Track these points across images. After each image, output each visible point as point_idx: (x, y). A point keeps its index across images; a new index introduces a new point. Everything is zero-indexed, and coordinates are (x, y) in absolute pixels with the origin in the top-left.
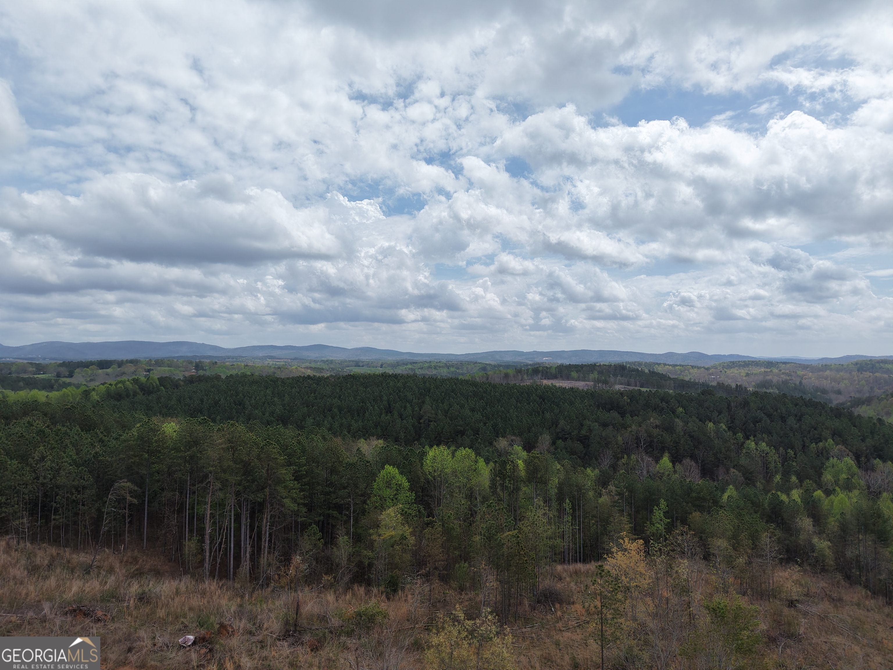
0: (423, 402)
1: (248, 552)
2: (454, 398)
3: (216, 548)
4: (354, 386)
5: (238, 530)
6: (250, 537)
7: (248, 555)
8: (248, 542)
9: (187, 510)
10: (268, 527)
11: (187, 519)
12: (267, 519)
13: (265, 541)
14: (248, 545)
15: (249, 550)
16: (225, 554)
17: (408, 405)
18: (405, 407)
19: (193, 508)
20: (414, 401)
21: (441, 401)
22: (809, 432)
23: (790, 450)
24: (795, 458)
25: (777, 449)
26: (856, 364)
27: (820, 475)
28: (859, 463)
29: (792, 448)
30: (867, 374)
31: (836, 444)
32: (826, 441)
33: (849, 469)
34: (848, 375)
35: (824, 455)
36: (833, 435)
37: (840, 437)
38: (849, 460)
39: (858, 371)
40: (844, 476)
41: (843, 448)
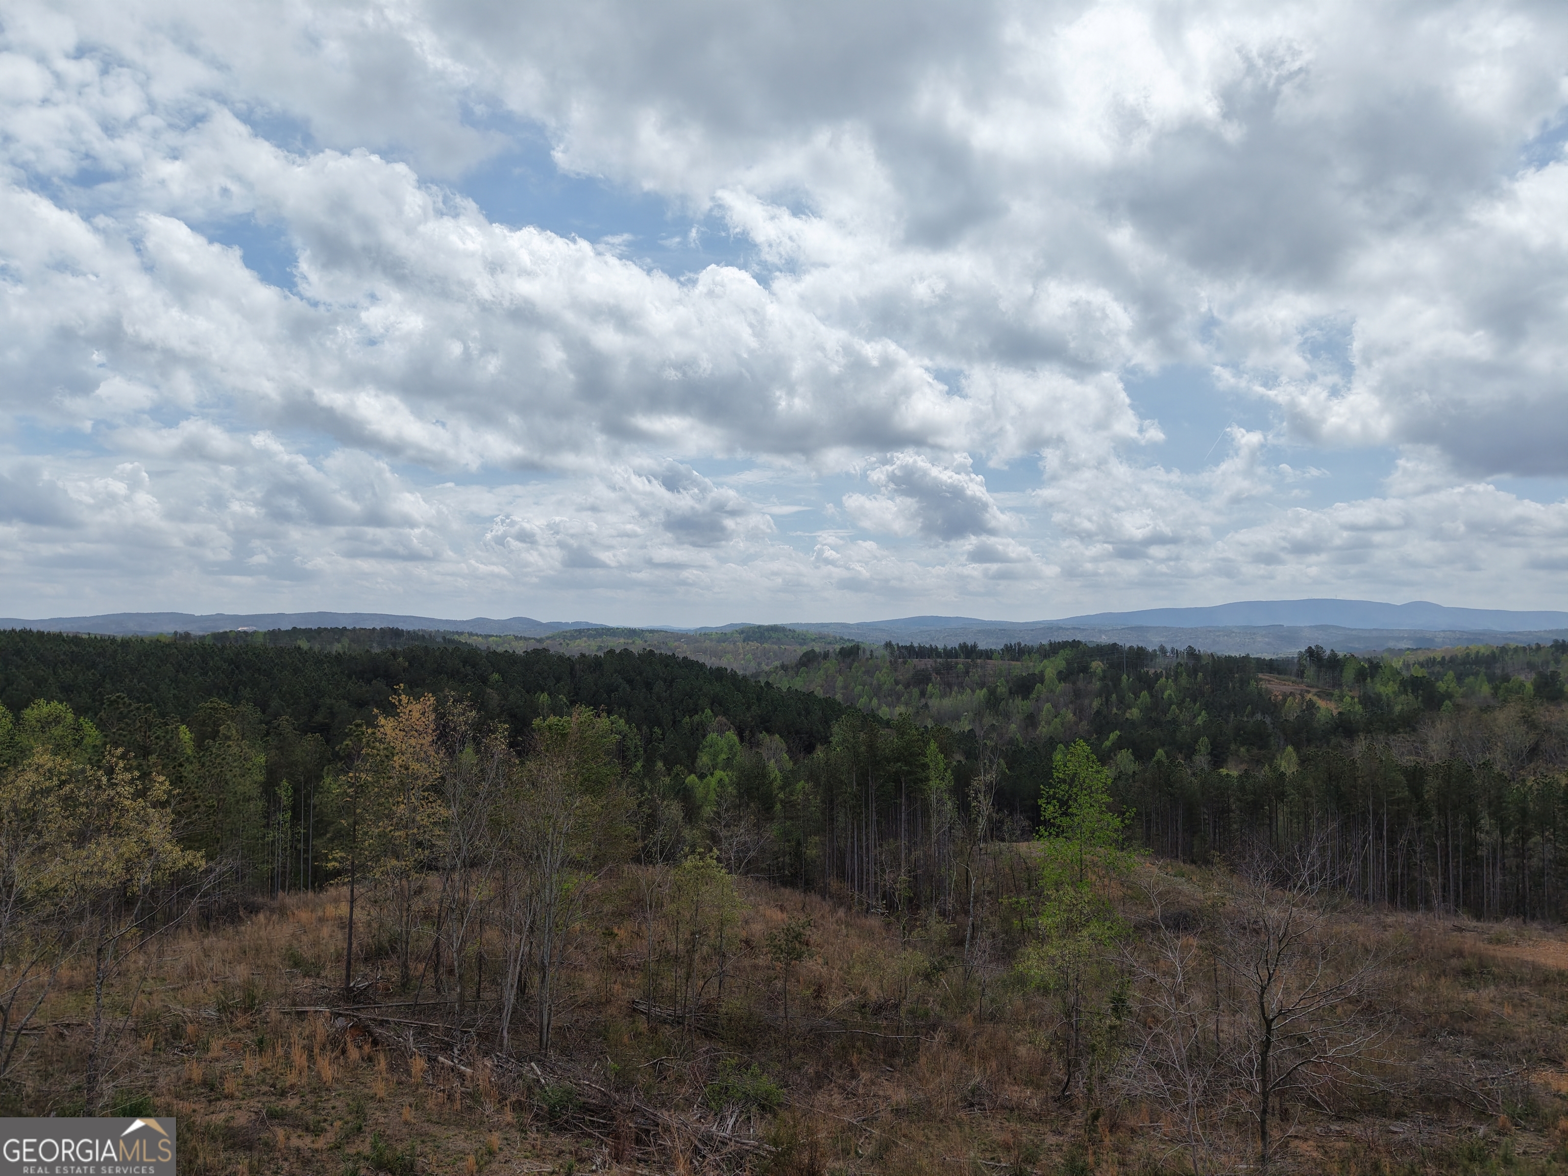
22: (682, 701)
23: (656, 729)
24: (663, 739)
25: (639, 729)
26: (742, 632)
27: (693, 758)
28: (742, 739)
29: (660, 725)
30: (754, 645)
31: (716, 716)
32: (703, 712)
33: (731, 748)
34: (732, 646)
35: (699, 732)
36: (712, 704)
37: (720, 705)
38: (732, 735)
39: (744, 641)
40: (724, 756)
41: (724, 720)
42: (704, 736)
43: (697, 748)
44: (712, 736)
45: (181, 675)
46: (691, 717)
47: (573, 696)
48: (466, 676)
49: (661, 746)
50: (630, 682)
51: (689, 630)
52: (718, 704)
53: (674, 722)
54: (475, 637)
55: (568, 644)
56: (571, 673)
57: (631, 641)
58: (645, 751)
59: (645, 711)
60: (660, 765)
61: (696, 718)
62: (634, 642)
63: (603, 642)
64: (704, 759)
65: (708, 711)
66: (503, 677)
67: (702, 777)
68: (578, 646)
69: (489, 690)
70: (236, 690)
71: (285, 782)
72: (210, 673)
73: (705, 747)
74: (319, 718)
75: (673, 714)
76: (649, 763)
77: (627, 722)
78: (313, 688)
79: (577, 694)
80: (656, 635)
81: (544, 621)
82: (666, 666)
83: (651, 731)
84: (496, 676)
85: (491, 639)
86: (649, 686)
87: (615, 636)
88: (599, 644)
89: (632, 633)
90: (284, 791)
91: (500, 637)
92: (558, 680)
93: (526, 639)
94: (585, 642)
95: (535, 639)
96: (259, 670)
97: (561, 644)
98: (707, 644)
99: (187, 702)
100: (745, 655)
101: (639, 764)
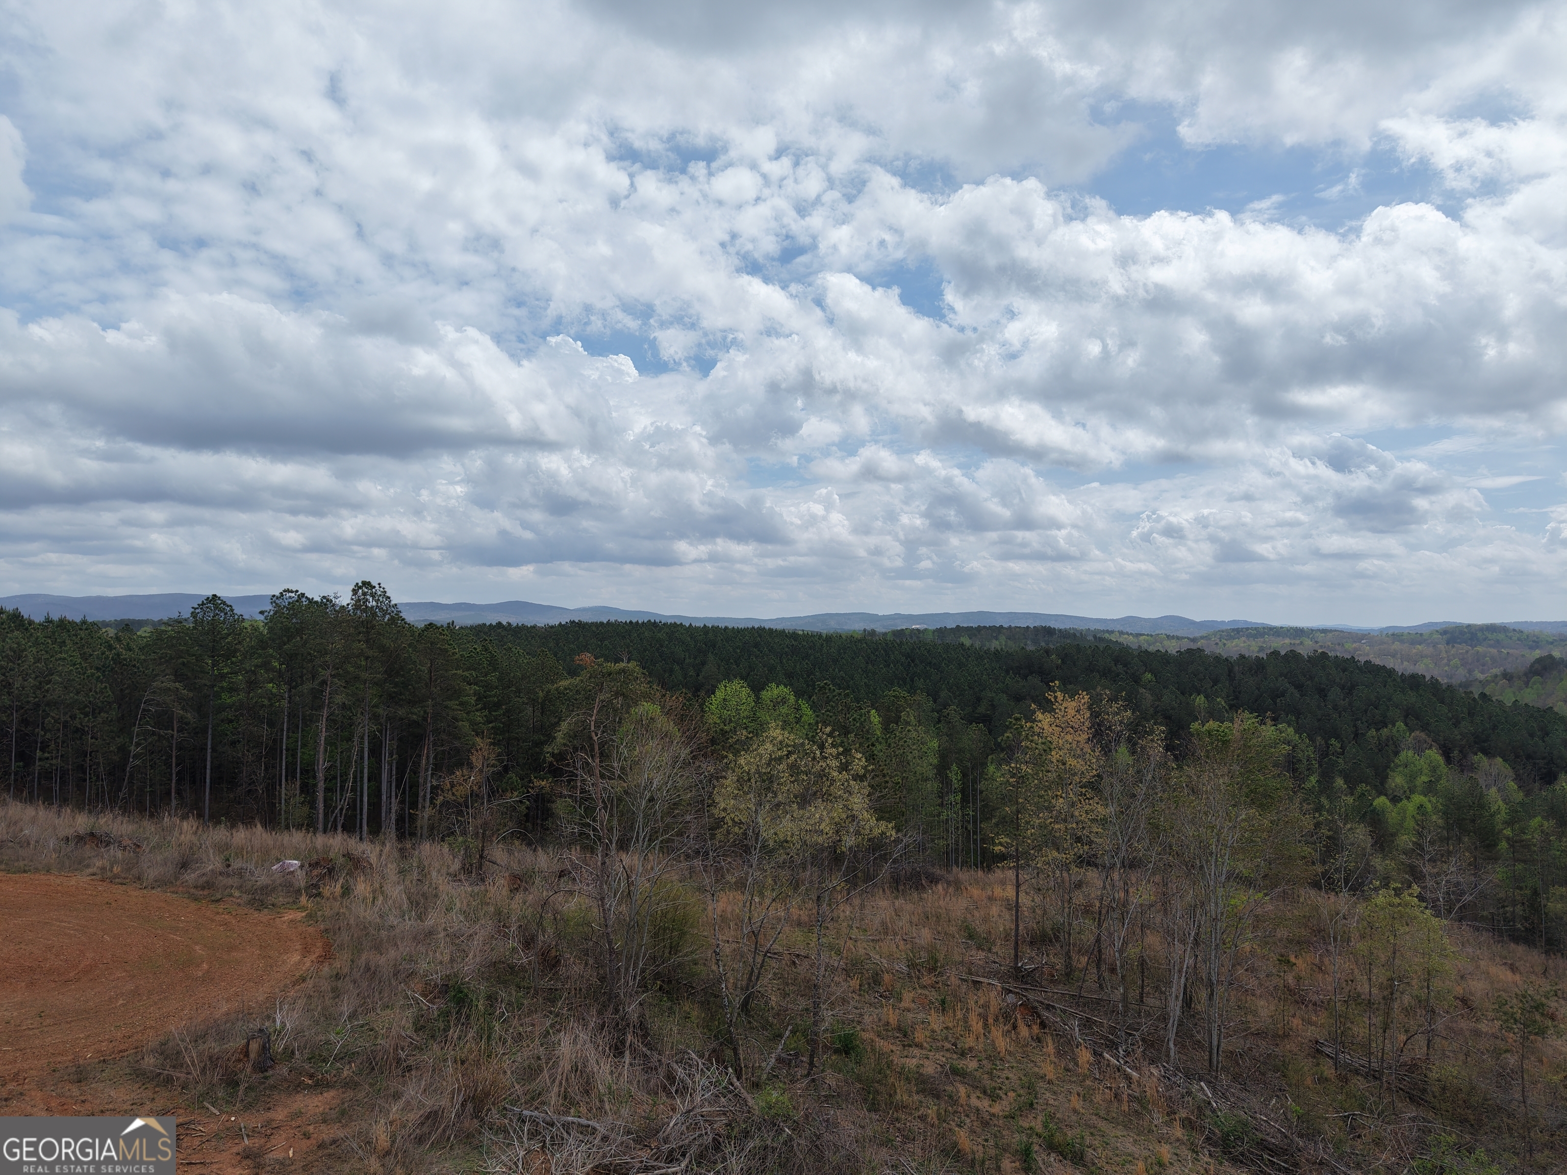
1: (393, 811)
2: (757, 656)
5: (375, 777)
6: (398, 787)
7: (393, 816)
8: (393, 794)
10: (430, 772)
11: (284, 767)
12: (428, 757)
13: (425, 796)
15: (394, 808)
16: (353, 805)
18: (672, 670)
19: (294, 756)
22: (1366, 711)
23: (1333, 741)
24: (1343, 753)
25: (1311, 739)
26: (1445, 632)
27: (1384, 779)
28: (1448, 760)
29: (1338, 737)
30: (1462, 648)
31: (1411, 730)
32: (1394, 725)
33: (1434, 769)
34: (1431, 649)
35: (1390, 748)
36: (1406, 717)
37: (1417, 718)
38: (1434, 755)
39: (1448, 644)
40: (1425, 779)
41: (1423, 735)
42: (1396, 753)
43: (1388, 767)
44: (1407, 755)
45: (870, 666)
46: (1377, 730)
47: (1233, 700)
48: (1118, 675)
49: (1340, 761)
50: (1299, 687)
51: (1372, 630)
52: (1412, 716)
53: (1356, 735)
54: (1126, 636)
55: (1225, 645)
56: (1229, 675)
57: (1298, 642)
58: (1320, 766)
59: (1319, 720)
60: (1339, 782)
61: (1385, 732)
62: (1301, 643)
63: (1264, 642)
64: (1397, 780)
65: (1400, 725)
66: (1156, 676)
67: (1395, 800)
68: (1237, 646)
69: (1142, 690)
70: (912, 680)
71: (954, 767)
72: (892, 665)
73: (1397, 766)
74: (982, 709)
75: (1355, 726)
76: (1326, 777)
77: (1296, 732)
78: (975, 681)
79: (1237, 698)
80: (1330, 635)
81: (1198, 620)
82: (1344, 670)
83: (1326, 743)
84: (1149, 676)
85: (1142, 638)
86: (1322, 692)
87: (1279, 636)
88: (1260, 644)
89: (1298, 632)
90: (954, 775)
91: (1151, 636)
92: (1216, 682)
93: (1178, 638)
94: (1244, 642)
95: (1188, 638)
96: (930, 663)
97: (1217, 644)
98: (1397, 646)
99: (875, 689)
100: (1449, 661)
101: (1313, 779)
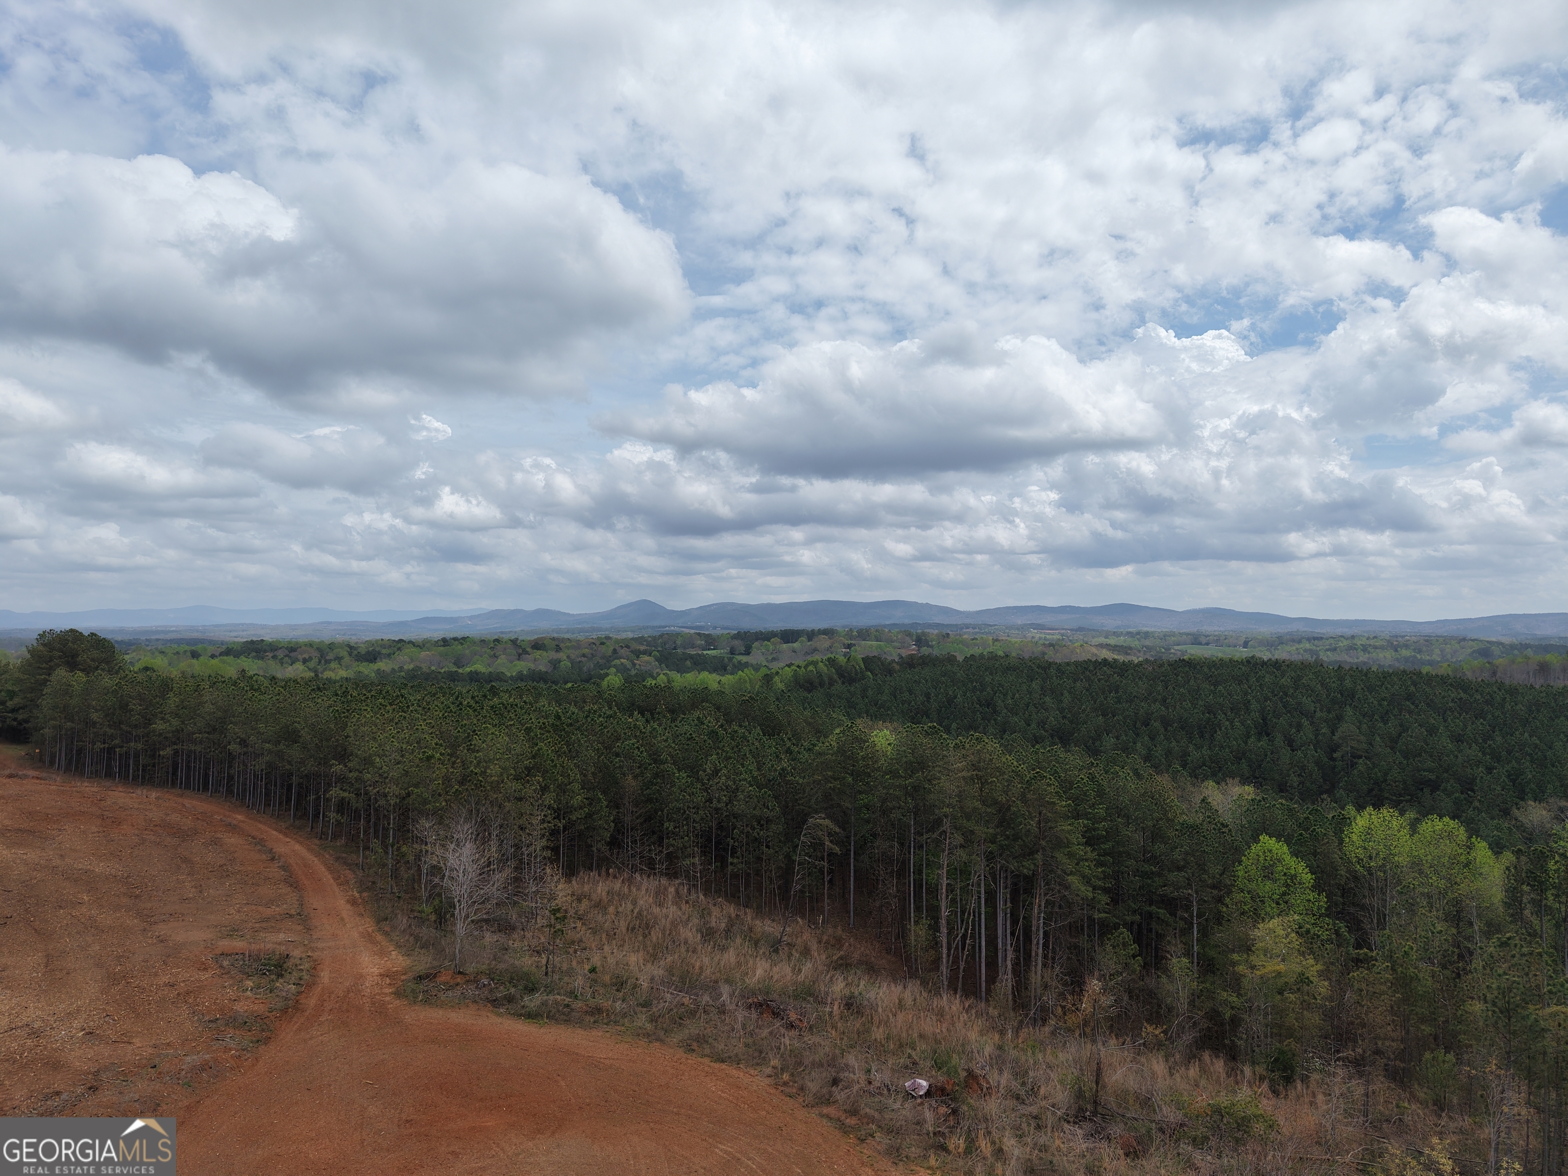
0: (1340, 718)
1: (1009, 959)
2: (1410, 712)
3: (958, 943)
4: (1192, 682)
5: (992, 917)
6: (1013, 934)
7: (1009, 963)
8: (1009, 942)
9: (912, 874)
10: (1042, 921)
11: (912, 889)
12: (1040, 906)
13: (1038, 944)
14: (1009, 947)
15: (1010, 955)
16: (972, 955)
17: (1305, 722)
18: (1299, 727)
19: (920, 872)
20: (1318, 714)
21: (1382, 718)
